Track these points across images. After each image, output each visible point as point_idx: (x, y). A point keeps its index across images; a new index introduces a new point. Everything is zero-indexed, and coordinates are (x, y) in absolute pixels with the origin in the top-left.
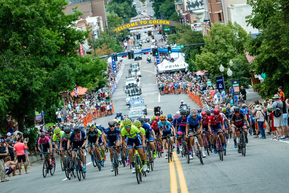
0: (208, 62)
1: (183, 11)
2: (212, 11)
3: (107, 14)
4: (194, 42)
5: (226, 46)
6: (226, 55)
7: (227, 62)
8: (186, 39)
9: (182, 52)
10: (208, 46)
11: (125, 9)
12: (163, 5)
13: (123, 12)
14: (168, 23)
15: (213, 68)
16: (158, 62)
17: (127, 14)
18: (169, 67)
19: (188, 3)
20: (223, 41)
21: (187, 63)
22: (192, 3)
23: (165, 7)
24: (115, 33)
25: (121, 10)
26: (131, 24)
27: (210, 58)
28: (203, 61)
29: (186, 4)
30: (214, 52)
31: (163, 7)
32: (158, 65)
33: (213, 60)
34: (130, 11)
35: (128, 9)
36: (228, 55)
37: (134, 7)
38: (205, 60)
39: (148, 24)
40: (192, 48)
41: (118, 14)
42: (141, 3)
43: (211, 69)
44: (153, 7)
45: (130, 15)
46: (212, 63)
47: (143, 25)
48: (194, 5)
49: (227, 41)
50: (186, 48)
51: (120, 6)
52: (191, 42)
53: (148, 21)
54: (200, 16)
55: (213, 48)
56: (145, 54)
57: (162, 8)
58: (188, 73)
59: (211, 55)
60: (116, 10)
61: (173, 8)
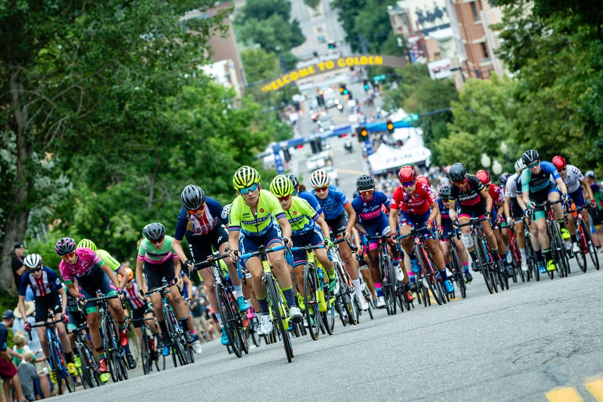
0: (463, 150)
1: (410, 29)
2: (467, 39)
3: (240, 49)
4: (437, 104)
5: (493, 118)
6: (493, 135)
7: (497, 146)
8: (421, 100)
9: (416, 127)
10: (461, 121)
11: (276, 32)
12: (363, 14)
13: (272, 38)
14: (378, 60)
15: (473, 160)
16: (370, 152)
17: (283, 41)
18: (392, 160)
19: (419, 14)
20: (485, 110)
21: (429, 148)
22: (427, 13)
23: (368, 18)
24: (268, 95)
25: (269, 34)
26: (300, 72)
27: (465, 142)
28: (454, 150)
29: (414, 18)
30: (473, 131)
31: (364, 19)
32: (371, 158)
33: (471, 145)
34: (288, 35)
35: (284, 30)
36: (497, 134)
37: (296, 23)
38: (458, 148)
39: (337, 67)
40: (435, 118)
41: (263, 46)
42: (310, 11)
43: (470, 161)
44: (339, 20)
45: (290, 44)
46: (471, 152)
47: (326, 70)
48: (431, 18)
49: (493, 109)
50: (424, 118)
51: (264, 26)
52: (432, 105)
53: (335, 61)
54: (445, 46)
55: (470, 125)
56: (340, 136)
57: (361, 21)
58: (432, 170)
59: (466, 138)
60: (256, 37)
61: (385, 20)
